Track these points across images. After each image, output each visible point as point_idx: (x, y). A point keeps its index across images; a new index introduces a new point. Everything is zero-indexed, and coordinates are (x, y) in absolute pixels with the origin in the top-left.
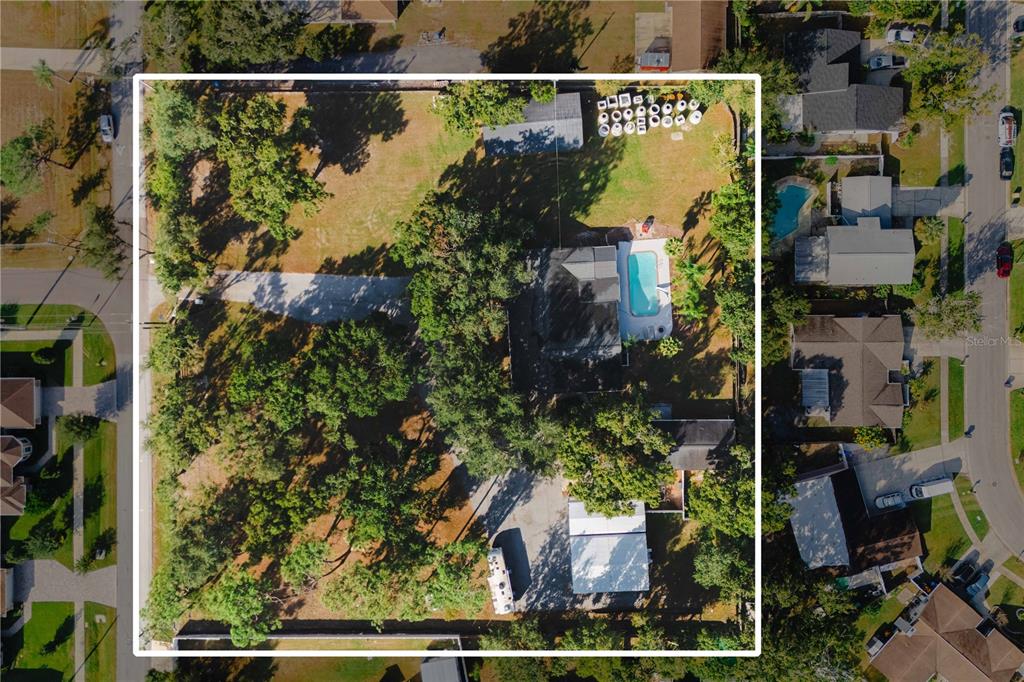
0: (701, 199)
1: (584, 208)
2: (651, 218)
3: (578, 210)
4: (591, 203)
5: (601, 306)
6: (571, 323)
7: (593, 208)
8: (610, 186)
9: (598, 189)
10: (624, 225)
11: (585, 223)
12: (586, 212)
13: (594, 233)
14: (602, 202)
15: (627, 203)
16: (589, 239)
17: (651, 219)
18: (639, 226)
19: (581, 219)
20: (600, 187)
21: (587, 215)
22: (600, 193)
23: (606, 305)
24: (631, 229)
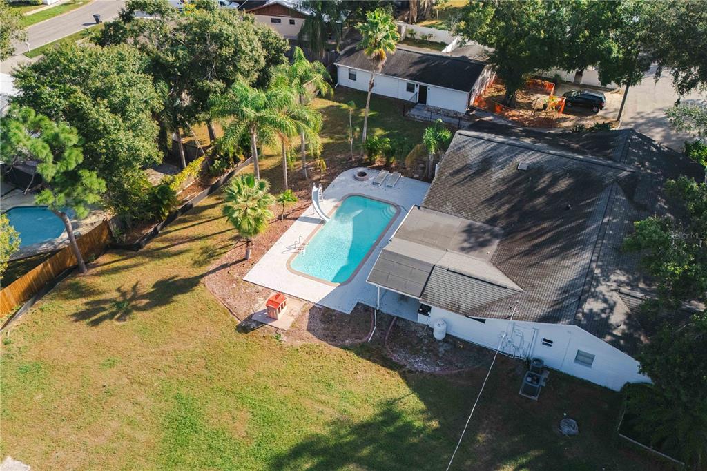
0: (111, 316)
1: (385, 423)
2: (243, 329)
3: (408, 429)
4: (363, 429)
5: (458, 210)
6: (540, 200)
7: (365, 413)
8: (285, 442)
9: (324, 451)
10: (315, 341)
11: (408, 390)
12: (389, 414)
13: (396, 358)
14: (330, 414)
15: (270, 382)
16: (415, 352)
17: (247, 326)
18: (284, 320)
19: (411, 403)
20: (314, 454)
21: (391, 403)
22: (319, 439)
23: (448, 207)
24: (305, 324)
